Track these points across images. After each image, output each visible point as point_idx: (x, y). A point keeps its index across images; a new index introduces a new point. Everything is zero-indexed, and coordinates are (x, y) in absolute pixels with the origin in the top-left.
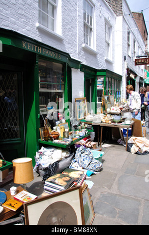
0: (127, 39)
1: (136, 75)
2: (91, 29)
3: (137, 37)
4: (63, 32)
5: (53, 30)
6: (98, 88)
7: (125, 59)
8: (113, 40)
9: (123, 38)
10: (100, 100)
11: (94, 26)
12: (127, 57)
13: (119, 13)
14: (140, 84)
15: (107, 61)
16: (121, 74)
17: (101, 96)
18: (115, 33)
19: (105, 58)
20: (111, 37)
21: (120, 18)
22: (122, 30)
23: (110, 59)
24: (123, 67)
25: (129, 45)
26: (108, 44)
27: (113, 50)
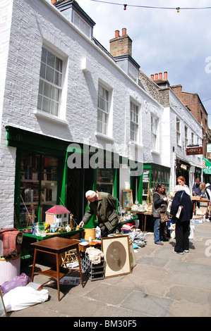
0: (176, 128)
1: (189, 166)
2: (137, 126)
3: (189, 123)
4: (114, 134)
5: (105, 134)
6: (144, 181)
7: (174, 150)
8: (160, 132)
9: (171, 129)
10: (146, 193)
11: (140, 123)
12: (176, 147)
13: (166, 104)
14: (197, 175)
15: (154, 154)
16: (168, 166)
17: (147, 188)
18: (162, 124)
19: (152, 151)
20: (158, 128)
21: (167, 110)
22: (169, 121)
23: (157, 150)
24: (171, 159)
25: (178, 134)
26: (155, 136)
27: (161, 141)
